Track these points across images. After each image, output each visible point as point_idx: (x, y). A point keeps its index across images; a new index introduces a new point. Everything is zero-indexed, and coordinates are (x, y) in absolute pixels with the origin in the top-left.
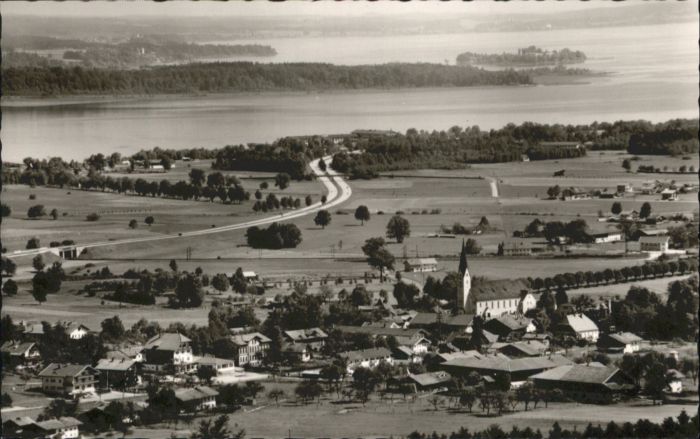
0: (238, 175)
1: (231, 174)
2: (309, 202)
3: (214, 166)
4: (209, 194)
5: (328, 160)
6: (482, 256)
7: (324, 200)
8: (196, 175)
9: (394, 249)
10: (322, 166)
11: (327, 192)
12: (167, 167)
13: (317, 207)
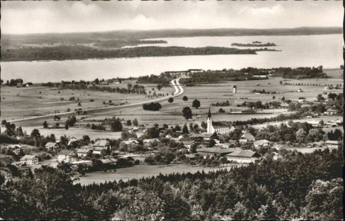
0: (144, 85)
1: (142, 85)
2: (167, 95)
3: (137, 82)
4: (133, 92)
5: (177, 80)
6: (226, 113)
7: (173, 94)
8: (130, 86)
9: (194, 111)
10: (175, 82)
11: (175, 91)
12: (120, 82)
13: (170, 96)
